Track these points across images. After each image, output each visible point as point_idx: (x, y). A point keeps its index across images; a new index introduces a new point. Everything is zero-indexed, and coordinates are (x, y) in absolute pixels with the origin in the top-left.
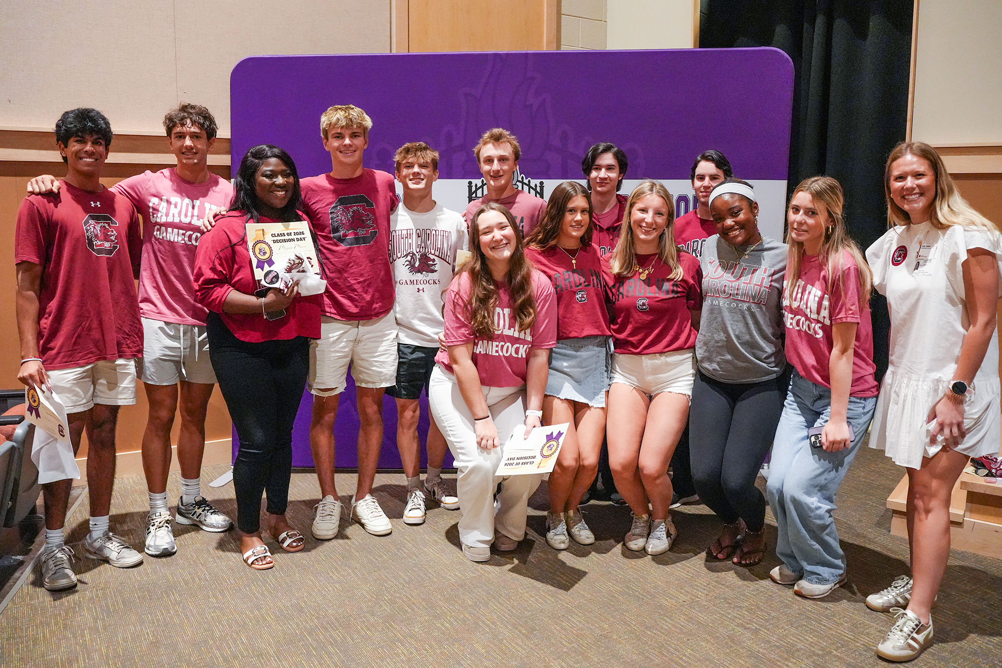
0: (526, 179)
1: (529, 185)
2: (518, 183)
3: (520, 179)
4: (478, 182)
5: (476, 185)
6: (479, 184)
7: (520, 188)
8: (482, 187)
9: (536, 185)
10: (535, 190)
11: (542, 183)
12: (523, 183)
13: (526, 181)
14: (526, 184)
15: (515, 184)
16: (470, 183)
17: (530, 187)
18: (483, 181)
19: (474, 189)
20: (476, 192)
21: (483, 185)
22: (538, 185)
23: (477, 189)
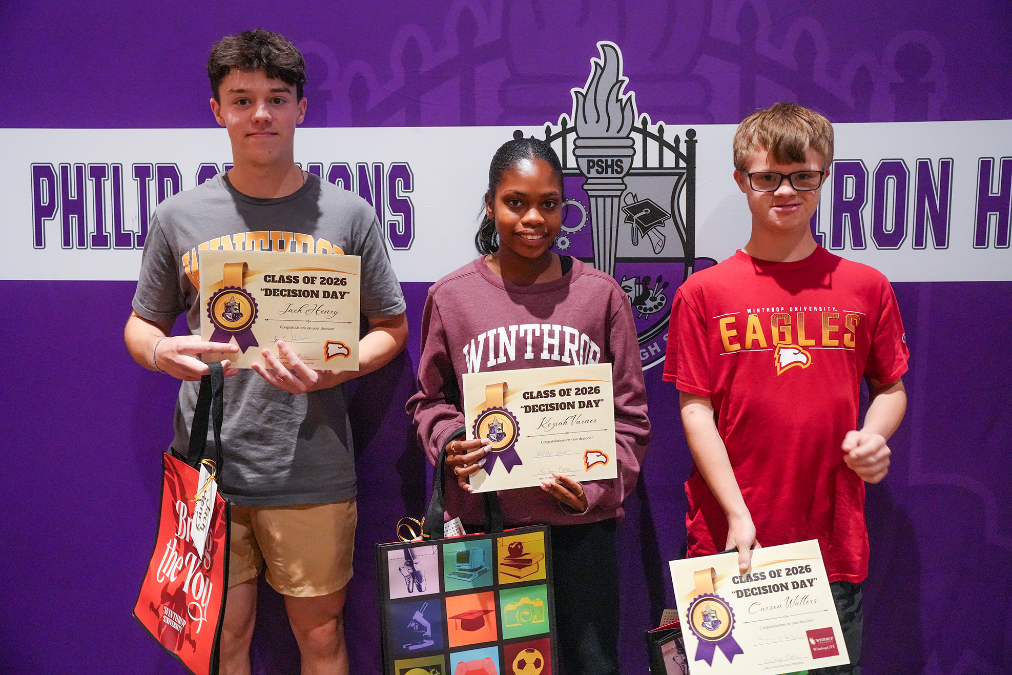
0: (654, 123)
1: (660, 139)
2: (634, 135)
3: (638, 124)
4: (538, 132)
7: (639, 146)
9: (677, 140)
10: (675, 149)
11: (691, 134)
12: (646, 134)
13: (653, 129)
14: (653, 136)
15: (628, 137)
16: (518, 135)
17: (663, 143)
18: (548, 130)
21: (550, 139)
22: (683, 138)
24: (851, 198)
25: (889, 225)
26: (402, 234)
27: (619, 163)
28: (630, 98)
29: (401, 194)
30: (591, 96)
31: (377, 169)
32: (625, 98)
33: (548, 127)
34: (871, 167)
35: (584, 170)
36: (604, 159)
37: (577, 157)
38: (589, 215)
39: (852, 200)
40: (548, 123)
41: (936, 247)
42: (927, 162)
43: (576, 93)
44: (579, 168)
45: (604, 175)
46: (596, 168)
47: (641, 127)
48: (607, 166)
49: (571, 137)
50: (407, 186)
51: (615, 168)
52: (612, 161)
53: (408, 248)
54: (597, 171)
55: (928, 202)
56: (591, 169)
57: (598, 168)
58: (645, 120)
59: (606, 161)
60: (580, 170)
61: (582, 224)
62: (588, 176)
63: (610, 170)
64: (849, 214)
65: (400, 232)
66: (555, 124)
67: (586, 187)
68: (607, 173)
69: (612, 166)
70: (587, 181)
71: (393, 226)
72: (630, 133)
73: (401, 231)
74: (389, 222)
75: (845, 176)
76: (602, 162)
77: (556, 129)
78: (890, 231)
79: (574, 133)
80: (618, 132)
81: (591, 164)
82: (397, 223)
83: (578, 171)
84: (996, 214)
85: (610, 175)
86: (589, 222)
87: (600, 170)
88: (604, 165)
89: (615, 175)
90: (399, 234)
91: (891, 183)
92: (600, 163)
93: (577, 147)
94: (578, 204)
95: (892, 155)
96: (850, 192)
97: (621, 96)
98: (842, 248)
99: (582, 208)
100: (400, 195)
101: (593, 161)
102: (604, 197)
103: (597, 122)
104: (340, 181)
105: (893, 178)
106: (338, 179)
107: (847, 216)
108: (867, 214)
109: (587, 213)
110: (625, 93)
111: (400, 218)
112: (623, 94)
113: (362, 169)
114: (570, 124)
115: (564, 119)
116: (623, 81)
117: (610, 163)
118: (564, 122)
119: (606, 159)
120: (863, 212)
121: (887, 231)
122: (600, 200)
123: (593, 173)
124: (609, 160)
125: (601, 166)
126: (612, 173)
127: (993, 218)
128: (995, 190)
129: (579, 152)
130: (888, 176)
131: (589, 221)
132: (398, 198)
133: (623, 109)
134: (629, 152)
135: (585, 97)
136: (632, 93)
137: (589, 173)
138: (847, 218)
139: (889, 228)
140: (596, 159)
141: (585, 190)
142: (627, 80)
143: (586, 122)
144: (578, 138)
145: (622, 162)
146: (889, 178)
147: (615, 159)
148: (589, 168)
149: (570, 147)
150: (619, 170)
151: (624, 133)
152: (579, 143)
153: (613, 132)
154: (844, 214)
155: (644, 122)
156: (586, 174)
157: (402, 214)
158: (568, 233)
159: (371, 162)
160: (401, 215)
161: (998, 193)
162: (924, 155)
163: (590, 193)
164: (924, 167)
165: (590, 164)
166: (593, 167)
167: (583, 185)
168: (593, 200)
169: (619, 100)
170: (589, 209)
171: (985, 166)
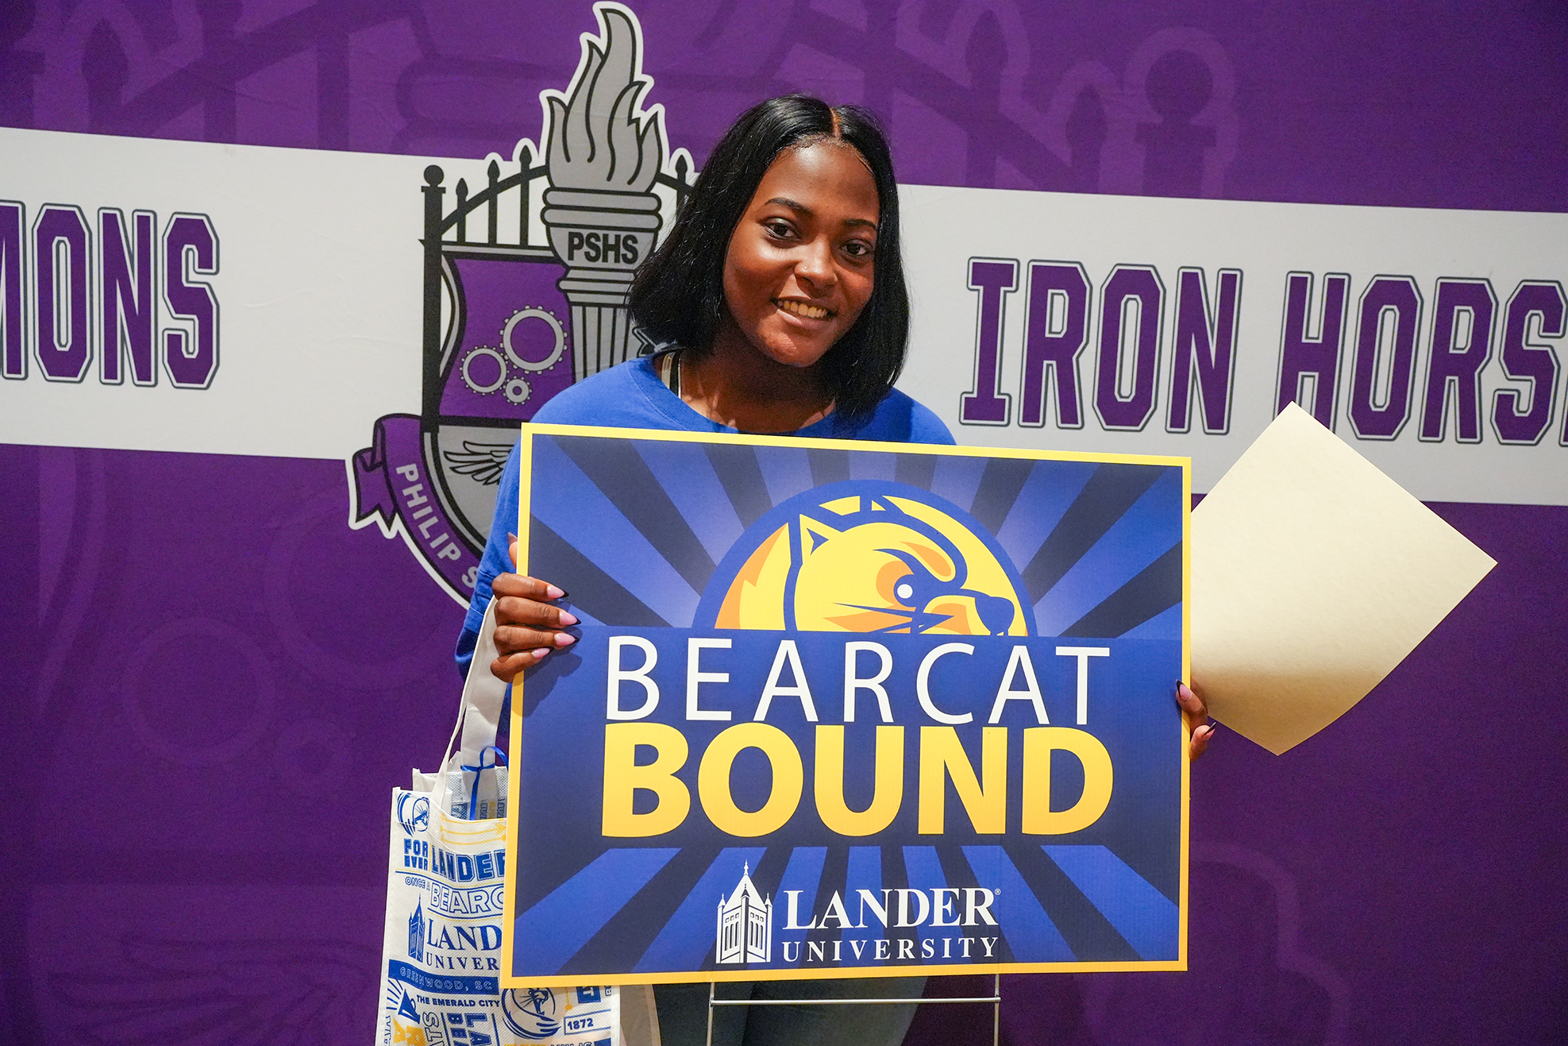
2: (660, 189)
3: (669, 169)
4: (472, 172)
5: (462, 187)
6: (478, 183)
7: (668, 212)
8: (490, 195)
12: (683, 190)
15: (648, 193)
16: (434, 175)
18: (493, 170)
19: (449, 204)
20: (459, 217)
21: (496, 187)
23: (465, 206)
24: (1059, 333)
25: (1126, 387)
26: (194, 356)
27: (630, 242)
28: (654, 118)
29: (193, 277)
30: (578, 109)
31: (144, 223)
32: (645, 117)
33: (494, 163)
34: (1098, 278)
35: (563, 252)
36: (601, 233)
37: (549, 225)
38: (569, 339)
39: (1061, 336)
40: (493, 156)
41: (1208, 431)
42: (1197, 274)
43: (551, 99)
44: (551, 248)
45: (599, 264)
46: (585, 248)
47: (674, 175)
48: (607, 247)
49: (538, 185)
50: (206, 262)
51: (623, 251)
52: (618, 237)
53: (204, 385)
54: (587, 255)
55: (1197, 347)
56: (575, 251)
57: (588, 250)
58: (682, 160)
59: (606, 237)
60: (555, 252)
61: (556, 356)
62: (570, 263)
63: (611, 254)
64: (1054, 363)
65: (188, 353)
66: (508, 157)
67: (564, 285)
68: (605, 260)
69: (616, 248)
70: (567, 273)
71: (174, 341)
72: (652, 186)
73: (191, 350)
74: (167, 333)
75: (1050, 291)
76: (597, 238)
77: (509, 169)
78: (1128, 397)
79: (545, 178)
80: (630, 182)
81: (576, 241)
82: (183, 334)
83: (550, 254)
84: (1313, 377)
85: (611, 264)
86: (569, 353)
87: (593, 253)
88: (600, 244)
89: (622, 265)
90: (186, 356)
91: (1132, 309)
92: (593, 240)
93: (549, 206)
94: (548, 317)
95: (1135, 257)
96: (1057, 323)
97: (637, 112)
98: (1040, 424)
99: (556, 326)
100: (190, 279)
101: (580, 236)
102: (600, 306)
103: (590, 160)
104: (63, 241)
105: (1135, 299)
106: (57, 239)
107: (1052, 365)
108: (1087, 363)
109: (566, 335)
110: (645, 107)
111: (189, 325)
112: (642, 109)
113: (110, 222)
114: (538, 161)
115: (526, 150)
116: (642, 84)
117: (612, 241)
118: (526, 156)
119: (606, 232)
120: (1080, 359)
121: (1121, 397)
122: (592, 312)
123: (579, 258)
124: (612, 235)
125: (596, 248)
126: (617, 260)
127: (1308, 382)
128: (1313, 333)
129: (553, 216)
130: (1127, 296)
131: (569, 350)
132: (186, 285)
133: (640, 139)
134: (650, 222)
135: (567, 109)
136: (659, 109)
137: (571, 257)
138: (1050, 370)
139: (1125, 391)
140: (585, 233)
141: (560, 289)
142: (650, 82)
143: (568, 159)
144: (553, 188)
145: (635, 241)
146: (1129, 299)
147: (623, 234)
148: (572, 248)
149: (536, 205)
150: (630, 256)
151: (640, 185)
152: (554, 198)
153: (619, 182)
154: (1045, 362)
155: (681, 166)
156: (565, 258)
157: (195, 317)
158: (527, 372)
159: (128, 208)
160: (193, 320)
161: (1318, 338)
162: (1192, 261)
163: (573, 297)
164: (1191, 282)
165: (573, 241)
166: (579, 247)
167: (559, 280)
168: (577, 312)
169: (633, 121)
170: (568, 328)
171: (1298, 287)
